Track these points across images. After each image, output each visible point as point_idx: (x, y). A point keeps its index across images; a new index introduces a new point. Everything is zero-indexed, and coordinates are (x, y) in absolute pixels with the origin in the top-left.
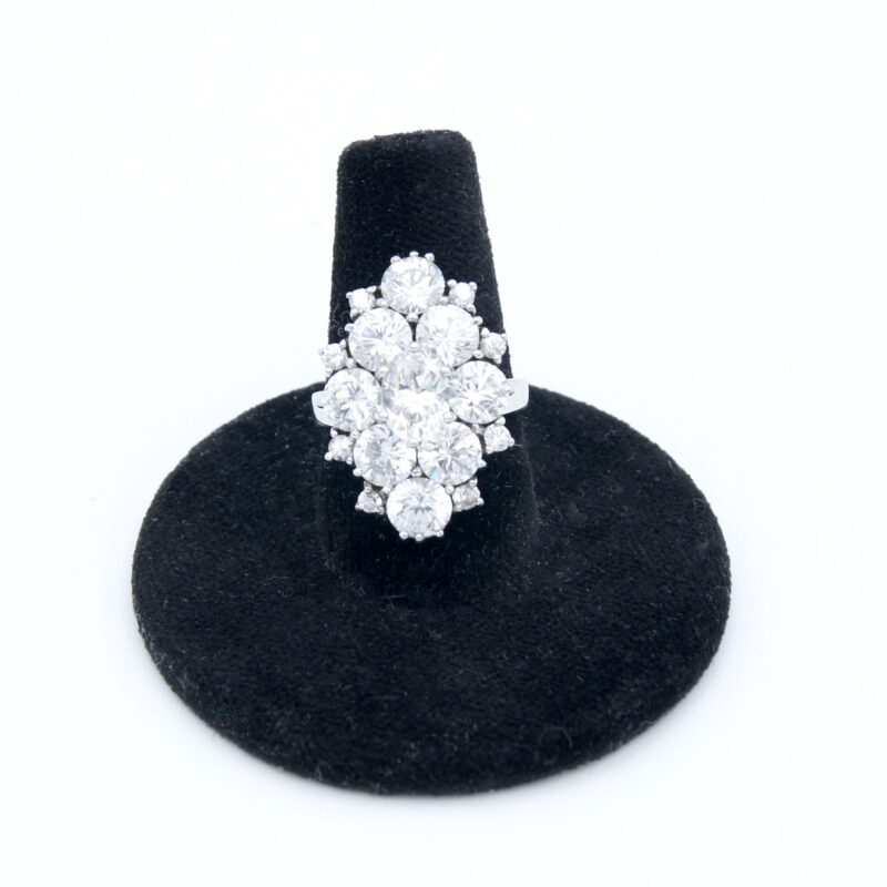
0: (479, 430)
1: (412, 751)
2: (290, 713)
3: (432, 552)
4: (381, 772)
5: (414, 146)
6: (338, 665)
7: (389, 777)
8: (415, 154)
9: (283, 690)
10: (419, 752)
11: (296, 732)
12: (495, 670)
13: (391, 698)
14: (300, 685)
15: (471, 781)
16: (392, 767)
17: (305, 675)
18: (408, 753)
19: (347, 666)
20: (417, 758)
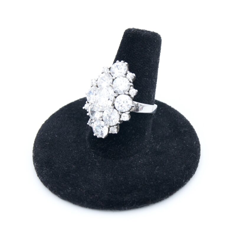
0: (120, 113)
1: (69, 190)
2: (48, 170)
3: (105, 142)
4: (60, 192)
5: (139, 33)
6: (68, 162)
7: (62, 194)
8: (138, 35)
9: (51, 164)
10: (70, 191)
11: (46, 175)
12: (105, 178)
13: (74, 175)
14: (56, 164)
15: (81, 203)
16: (63, 192)
17: (59, 162)
18: (68, 190)
19: (70, 163)
20: (69, 192)
